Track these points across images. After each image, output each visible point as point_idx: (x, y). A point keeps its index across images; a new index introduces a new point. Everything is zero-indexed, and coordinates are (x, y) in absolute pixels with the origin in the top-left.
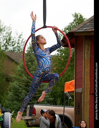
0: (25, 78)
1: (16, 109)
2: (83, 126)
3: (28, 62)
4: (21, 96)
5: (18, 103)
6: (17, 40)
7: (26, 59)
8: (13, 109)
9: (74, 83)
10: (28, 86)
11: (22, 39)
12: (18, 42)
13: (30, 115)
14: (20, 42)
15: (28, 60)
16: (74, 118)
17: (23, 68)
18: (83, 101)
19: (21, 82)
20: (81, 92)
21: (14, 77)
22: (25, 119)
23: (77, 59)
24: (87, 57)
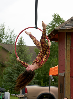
1: (10, 89)
3: (19, 52)
4: (14, 78)
5: (11, 84)
6: (10, 35)
7: (17, 49)
8: (7, 89)
9: (58, 69)
13: (23, 93)
14: (12, 36)
15: (18, 50)
16: (58, 95)
17: (15, 57)
18: (65, 82)
20: (64, 75)
21: (8, 64)
22: (19, 96)
23: (60, 50)
24: (68, 48)
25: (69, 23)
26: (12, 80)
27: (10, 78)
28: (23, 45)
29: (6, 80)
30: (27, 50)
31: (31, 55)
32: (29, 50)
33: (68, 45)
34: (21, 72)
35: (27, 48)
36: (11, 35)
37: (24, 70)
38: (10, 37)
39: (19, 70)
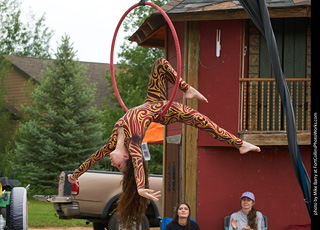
0: (52, 112)
1: (34, 180)
2: (183, 216)
4: (43, 151)
5: (36, 168)
6: (34, 30)
7: (55, 71)
8: (26, 181)
10: (59, 130)
11: (44, 28)
12: (36, 34)
13: (66, 193)
14: (40, 35)
15: (58, 73)
16: (163, 198)
17: (48, 92)
18: (183, 161)
19: (43, 122)
20: (178, 142)
21: (28, 112)
22: (56, 202)
24: (192, 67)
26: (39, 158)
27: (34, 151)
28: (70, 60)
29: (21, 155)
30: (82, 74)
31: (92, 87)
32: (87, 74)
33: (193, 59)
34: (64, 135)
36: (37, 32)
37: (73, 128)
38: (36, 37)
39: (57, 128)
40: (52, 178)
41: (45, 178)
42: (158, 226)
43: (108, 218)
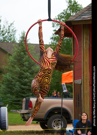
0: (18, 69)
1: (10, 102)
2: (84, 119)
3: (21, 52)
4: (15, 88)
5: (11, 96)
6: (7, 29)
8: (6, 103)
9: (72, 74)
10: (22, 78)
12: (9, 31)
13: (26, 109)
14: (11, 31)
15: (20, 50)
16: (74, 110)
17: (16, 59)
19: (14, 74)
20: (80, 83)
21: (6, 69)
22: (22, 113)
23: (75, 49)
24: (86, 47)
25: (87, 12)
26: (13, 91)
27: (9, 88)
29: (4, 90)
30: (32, 50)
31: (37, 56)
32: (34, 50)
33: (86, 43)
34: (24, 80)
35: (32, 47)
36: (9, 30)
37: (28, 76)
39: (21, 76)
40: (19, 101)
41: (15, 101)
42: (72, 123)
43: (47, 120)
